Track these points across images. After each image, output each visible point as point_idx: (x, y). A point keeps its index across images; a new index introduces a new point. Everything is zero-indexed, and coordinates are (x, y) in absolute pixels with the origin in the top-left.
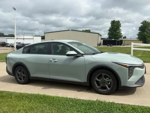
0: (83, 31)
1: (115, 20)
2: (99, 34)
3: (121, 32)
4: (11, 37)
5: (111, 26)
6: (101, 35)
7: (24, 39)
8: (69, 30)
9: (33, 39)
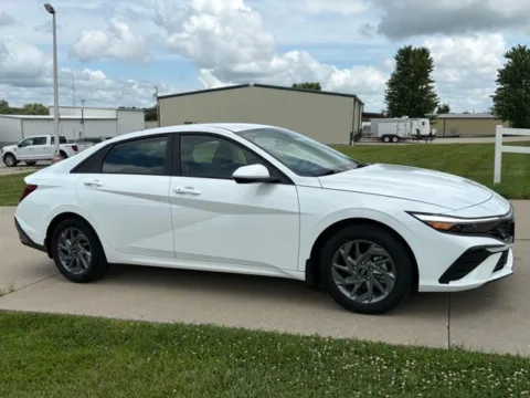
0: (295, 88)
1: (410, 47)
2: (354, 97)
3: (432, 90)
4: (34, 114)
5: (399, 69)
6: (361, 104)
7: (82, 120)
8: (247, 86)
9: (116, 119)
